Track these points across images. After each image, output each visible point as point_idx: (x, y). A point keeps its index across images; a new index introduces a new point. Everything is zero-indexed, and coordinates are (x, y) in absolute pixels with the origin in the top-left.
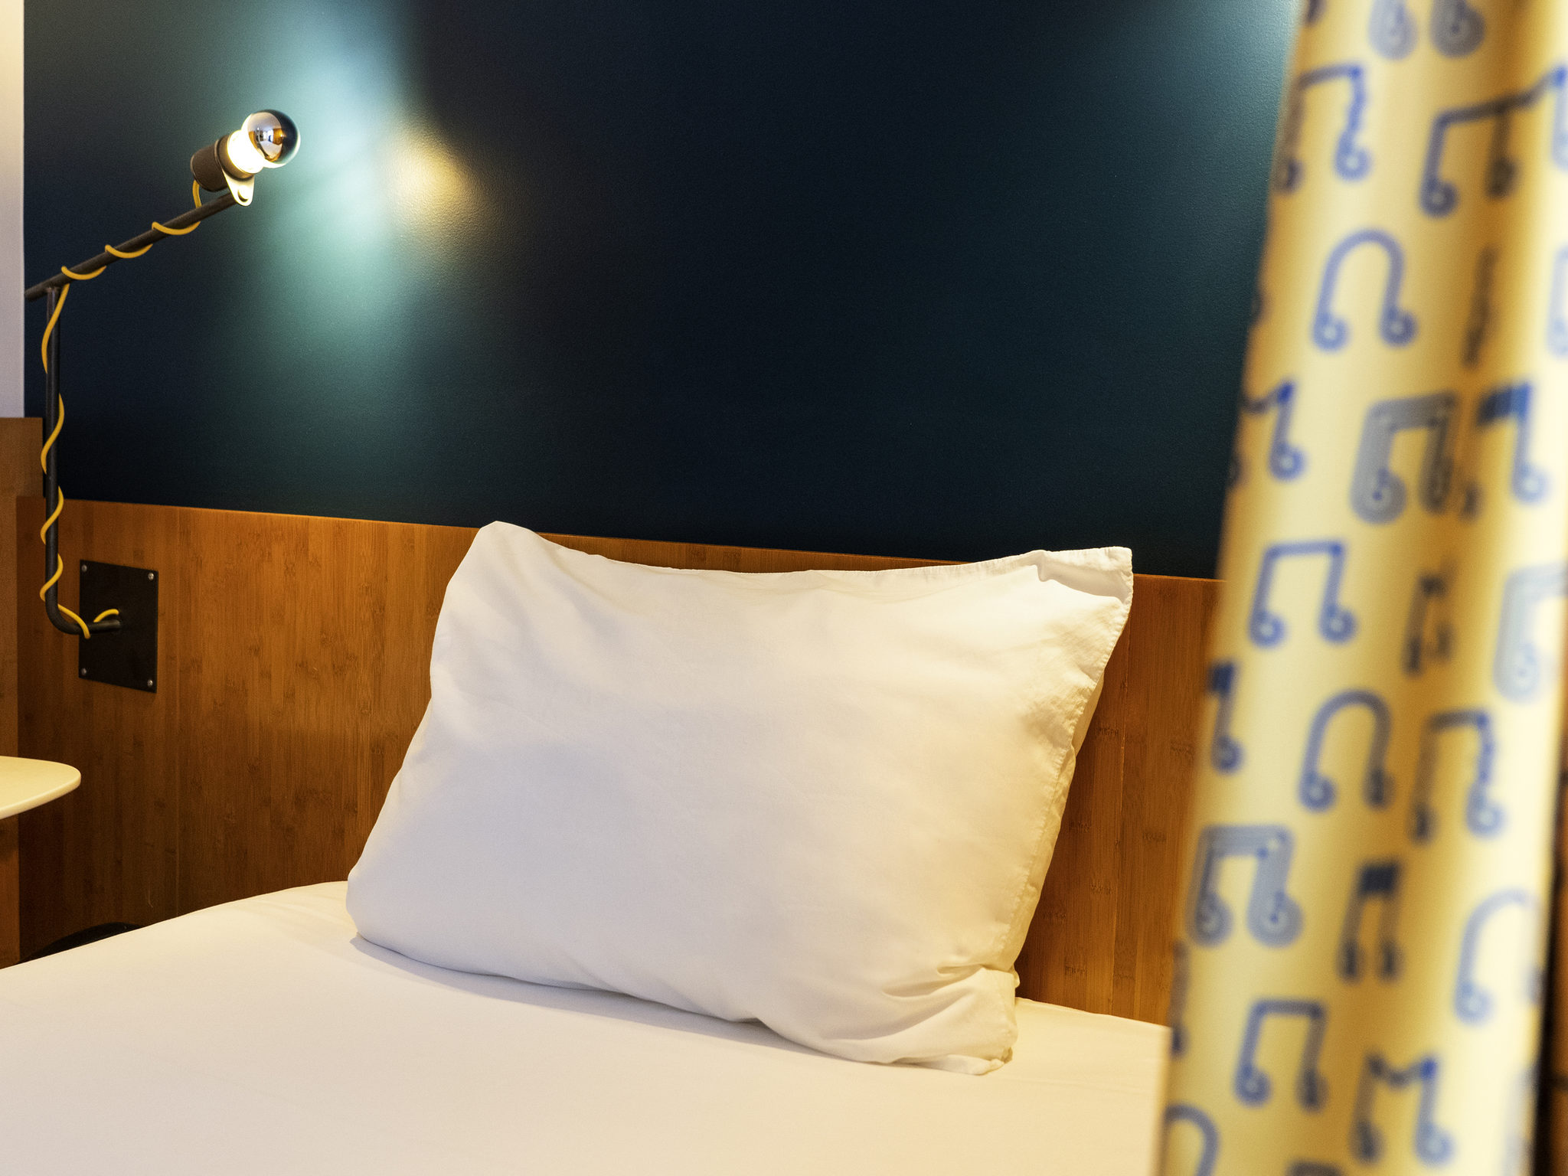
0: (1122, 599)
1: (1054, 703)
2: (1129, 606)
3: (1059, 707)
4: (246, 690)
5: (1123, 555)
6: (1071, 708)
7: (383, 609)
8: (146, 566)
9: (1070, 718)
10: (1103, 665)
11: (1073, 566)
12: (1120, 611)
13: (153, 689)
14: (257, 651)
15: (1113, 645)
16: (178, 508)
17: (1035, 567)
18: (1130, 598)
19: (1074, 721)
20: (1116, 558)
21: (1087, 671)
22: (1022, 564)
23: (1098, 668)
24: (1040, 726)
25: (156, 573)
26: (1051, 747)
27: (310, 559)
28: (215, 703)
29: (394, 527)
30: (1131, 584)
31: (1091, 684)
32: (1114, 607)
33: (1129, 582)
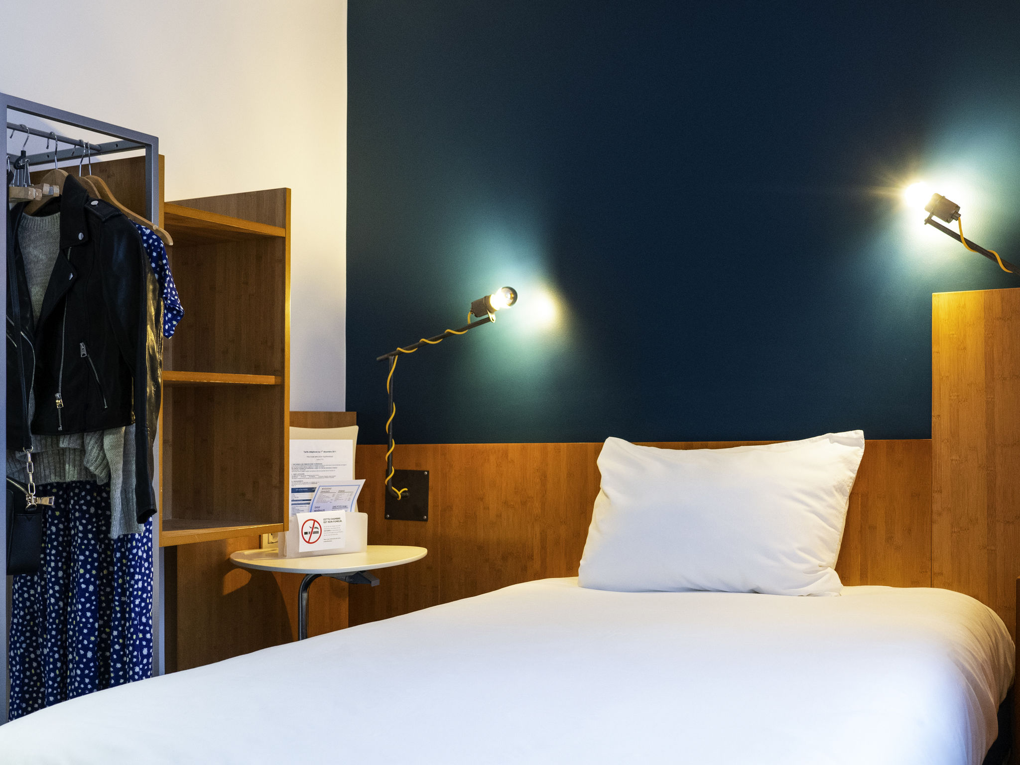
0: (861, 447)
1: (843, 481)
2: (864, 449)
3: (845, 482)
4: (476, 516)
5: (861, 433)
6: (848, 483)
7: (545, 477)
8: (422, 469)
9: (848, 486)
10: (857, 469)
11: (843, 438)
12: (861, 451)
13: (426, 520)
14: (482, 499)
15: (860, 462)
16: (440, 445)
17: (828, 439)
18: (864, 447)
19: (849, 488)
20: (858, 434)
21: (852, 471)
22: (823, 438)
23: (855, 470)
24: (840, 489)
25: (428, 472)
26: (843, 496)
27: (509, 460)
28: (460, 522)
29: (551, 446)
30: (864, 442)
31: (854, 475)
32: (859, 450)
33: (863, 441)
